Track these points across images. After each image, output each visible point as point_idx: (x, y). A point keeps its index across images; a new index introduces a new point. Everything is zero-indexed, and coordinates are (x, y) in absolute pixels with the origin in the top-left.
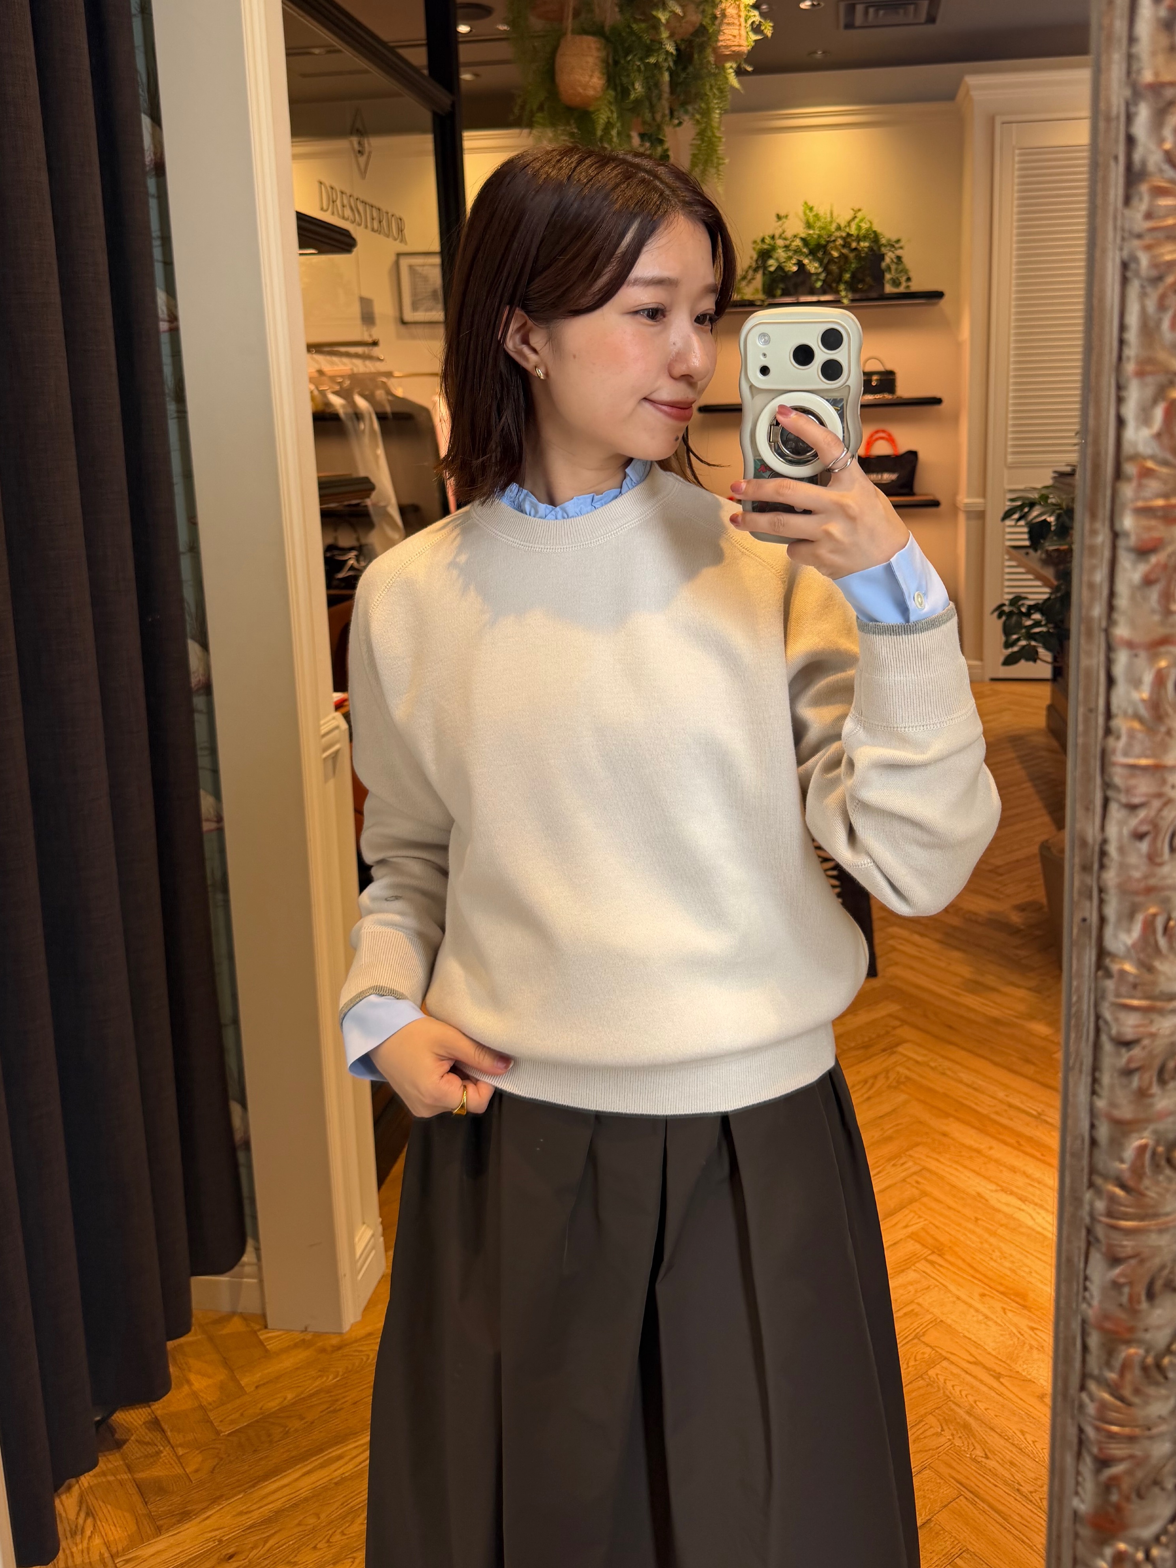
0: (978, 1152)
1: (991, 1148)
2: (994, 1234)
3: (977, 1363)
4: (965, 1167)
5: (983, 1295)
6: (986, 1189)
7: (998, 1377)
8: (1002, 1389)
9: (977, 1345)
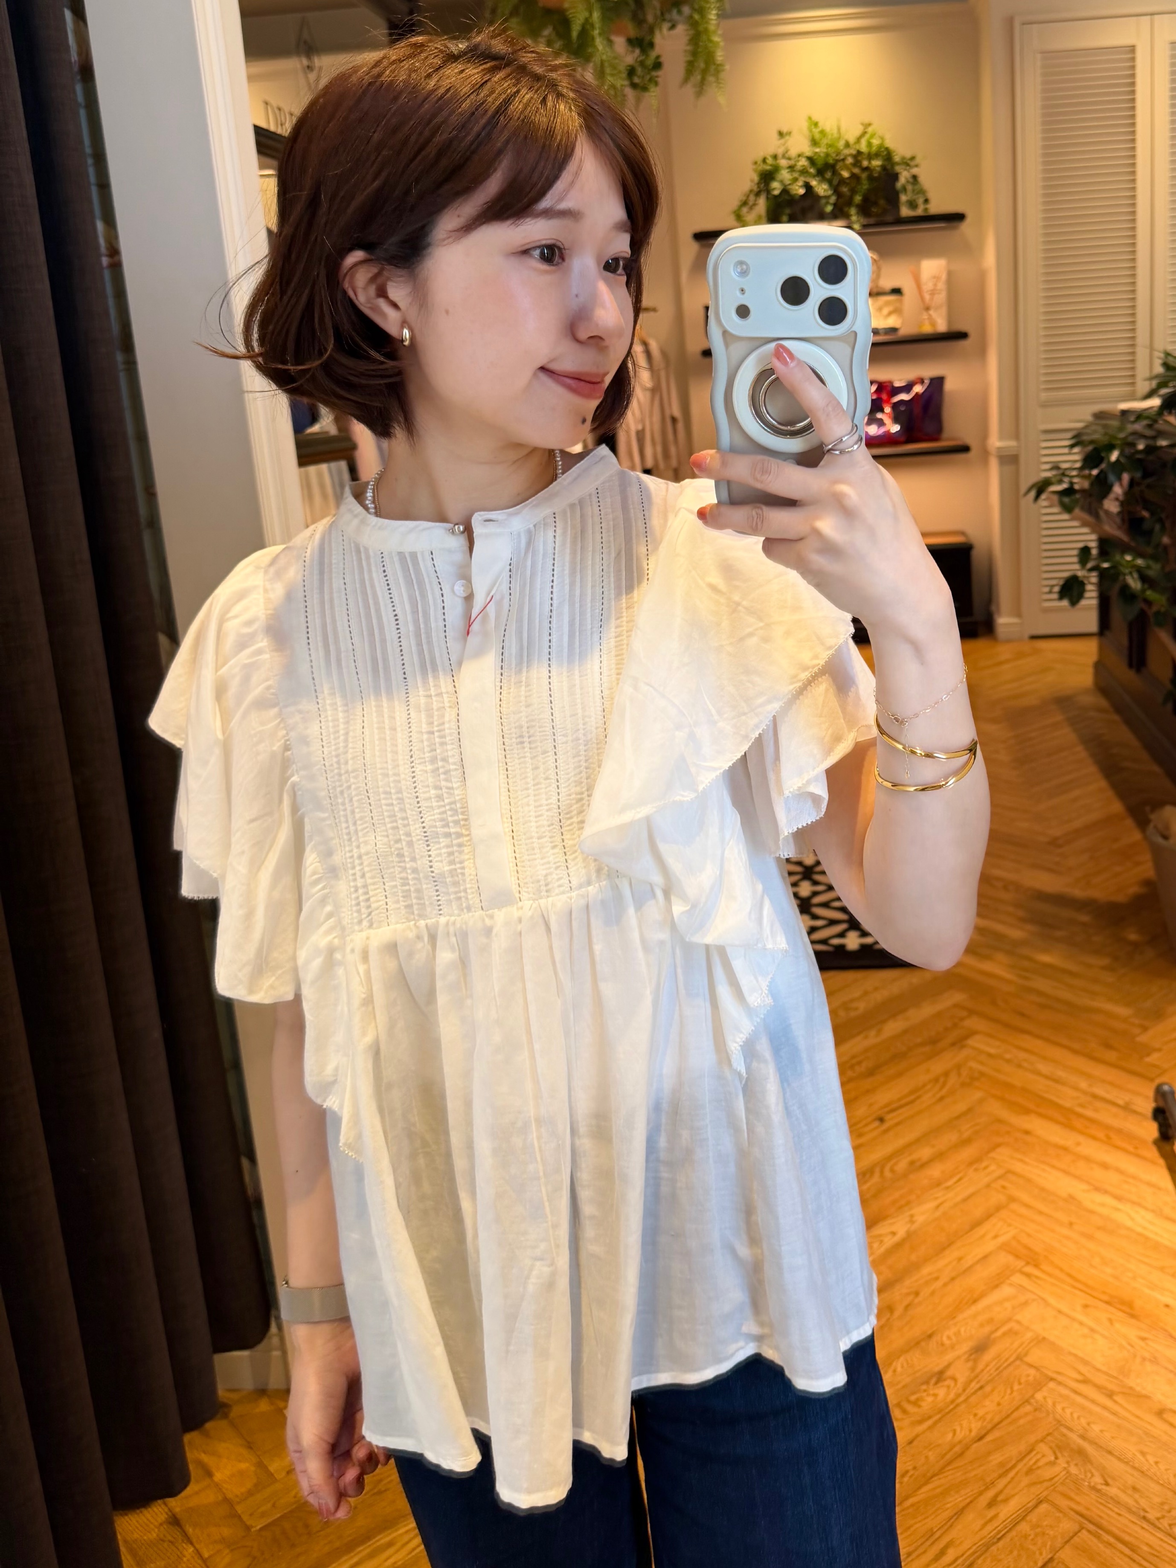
0: (1065, 1149)
1: (1078, 1144)
2: (1090, 1237)
3: (1086, 1381)
4: (1053, 1167)
5: (1086, 1306)
6: (1077, 1189)
7: (1110, 1395)
8: (1116, 1408)
9: (1086, 1363)
